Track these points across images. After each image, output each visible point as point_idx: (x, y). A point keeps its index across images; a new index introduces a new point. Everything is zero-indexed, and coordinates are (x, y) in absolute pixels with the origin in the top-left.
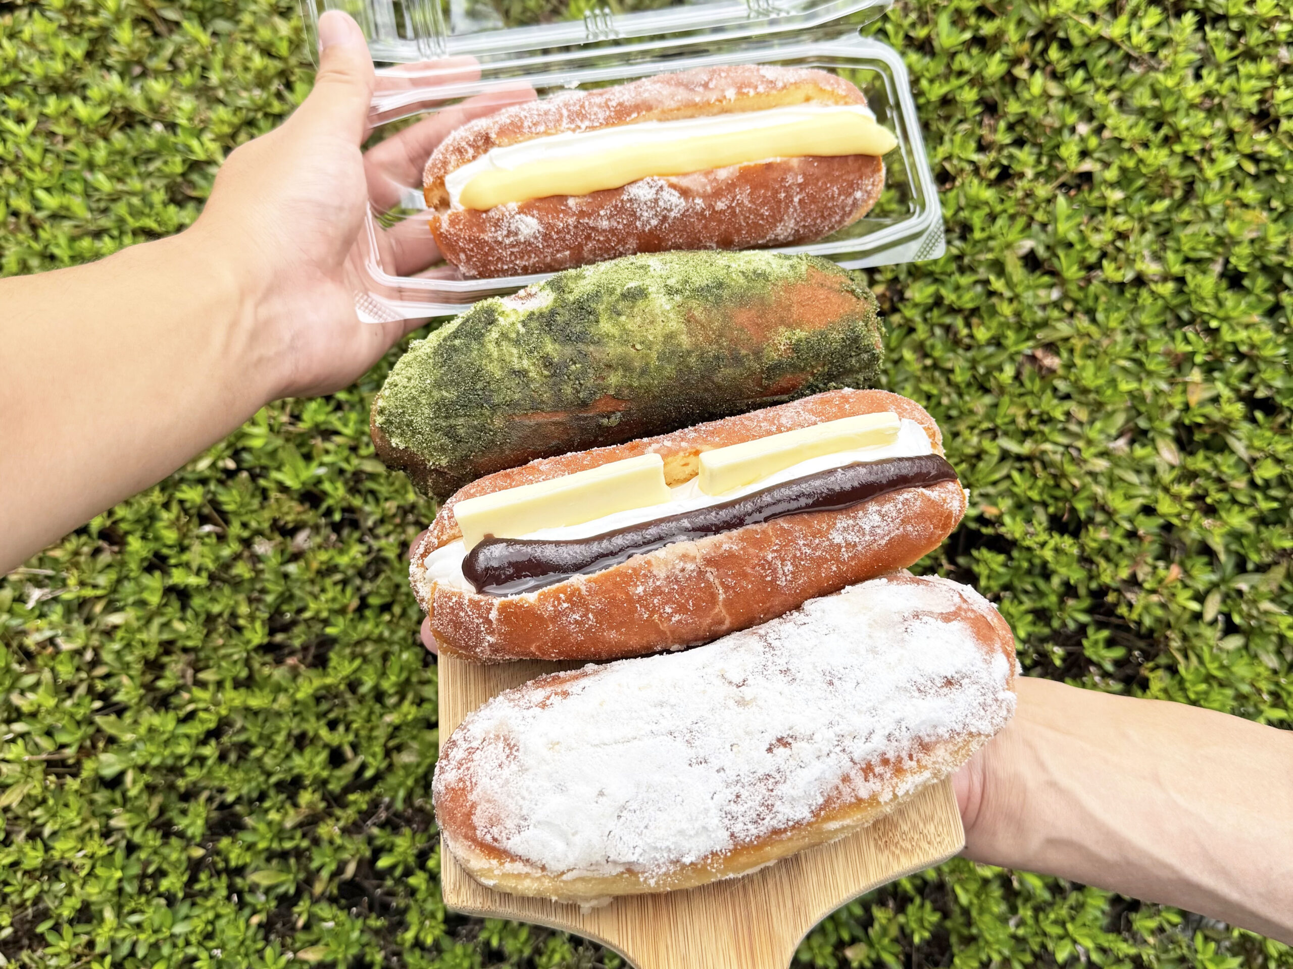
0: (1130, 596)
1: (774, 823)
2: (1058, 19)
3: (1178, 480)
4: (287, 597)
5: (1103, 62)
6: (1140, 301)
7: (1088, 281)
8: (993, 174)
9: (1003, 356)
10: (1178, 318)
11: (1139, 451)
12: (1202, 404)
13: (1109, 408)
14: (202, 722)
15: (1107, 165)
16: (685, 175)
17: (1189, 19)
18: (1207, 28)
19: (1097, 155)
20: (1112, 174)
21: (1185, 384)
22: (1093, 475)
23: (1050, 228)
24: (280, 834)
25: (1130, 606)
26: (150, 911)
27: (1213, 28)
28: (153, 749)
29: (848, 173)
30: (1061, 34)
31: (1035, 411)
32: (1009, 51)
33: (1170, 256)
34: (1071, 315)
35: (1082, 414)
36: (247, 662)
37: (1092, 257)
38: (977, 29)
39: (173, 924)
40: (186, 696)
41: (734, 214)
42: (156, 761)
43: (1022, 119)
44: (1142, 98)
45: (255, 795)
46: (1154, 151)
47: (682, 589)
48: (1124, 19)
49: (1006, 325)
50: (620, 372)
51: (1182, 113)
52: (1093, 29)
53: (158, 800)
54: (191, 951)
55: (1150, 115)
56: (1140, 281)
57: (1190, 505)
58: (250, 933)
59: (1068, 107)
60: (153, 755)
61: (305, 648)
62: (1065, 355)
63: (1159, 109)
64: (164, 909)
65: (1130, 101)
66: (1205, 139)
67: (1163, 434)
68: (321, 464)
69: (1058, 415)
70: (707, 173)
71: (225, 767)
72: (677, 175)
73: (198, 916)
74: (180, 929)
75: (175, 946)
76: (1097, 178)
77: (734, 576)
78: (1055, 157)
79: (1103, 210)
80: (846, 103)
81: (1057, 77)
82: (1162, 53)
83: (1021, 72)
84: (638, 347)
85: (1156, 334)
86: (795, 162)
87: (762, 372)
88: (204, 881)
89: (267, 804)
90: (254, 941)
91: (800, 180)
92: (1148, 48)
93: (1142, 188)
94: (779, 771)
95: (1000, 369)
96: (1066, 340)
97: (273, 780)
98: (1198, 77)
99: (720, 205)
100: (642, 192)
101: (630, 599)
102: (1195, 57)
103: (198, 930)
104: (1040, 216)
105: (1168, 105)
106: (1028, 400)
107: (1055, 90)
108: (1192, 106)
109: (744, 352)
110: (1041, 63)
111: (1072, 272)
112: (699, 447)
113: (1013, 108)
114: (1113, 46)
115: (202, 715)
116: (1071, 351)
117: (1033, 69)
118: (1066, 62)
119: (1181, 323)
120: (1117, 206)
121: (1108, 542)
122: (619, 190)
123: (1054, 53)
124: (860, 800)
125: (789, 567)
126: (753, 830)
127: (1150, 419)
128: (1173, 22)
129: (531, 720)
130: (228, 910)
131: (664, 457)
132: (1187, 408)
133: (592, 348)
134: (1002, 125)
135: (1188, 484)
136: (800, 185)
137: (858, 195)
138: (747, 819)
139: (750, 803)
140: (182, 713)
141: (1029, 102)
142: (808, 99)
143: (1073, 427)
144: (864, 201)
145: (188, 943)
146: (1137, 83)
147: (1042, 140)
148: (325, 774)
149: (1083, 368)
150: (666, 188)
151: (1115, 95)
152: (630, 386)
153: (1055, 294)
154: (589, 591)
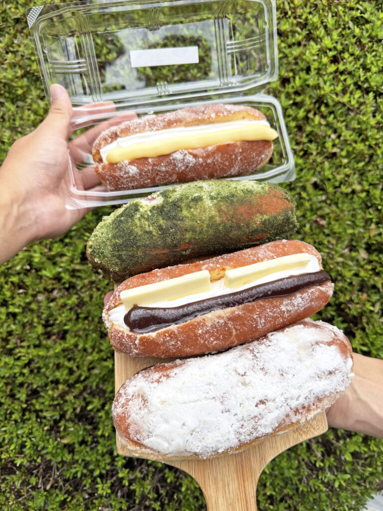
0: (350, 306)
1: (257, 435)
2: (324, 95)
3: (366, 264)
4: (51, 315)
5: (340, 111)
6: (354, 200)
7: (335, 193)
8: (301, 153)
9: (305, 221)
10: (366, 205)
11: (354, 254)
12: (375, 236)
13: (343, 239)
14: (23, 360)
15: (342, 150)
16: (195, 149)
17: (371, 95)
18: (378, 98)
19: (338, 146)
20: (344, 153)
21: (369, 229)
22: (338, 263)
23: (322, 173)
24: (53, 399)
25: (350, 309)
26: (9, 427)
27: (380, 98)
28: (6, 371)
29: (259, 147)
30: (325, 101)
31: (317, 241)
32: (306, 107)
33: (365, 183)
34: (330, 205)
35: (334, 242)
36: (38, 338)
37: (337, 184)
38: (295, 99)
39: (17, 430)
40: (17, 350)
41: (214, 164)
42: (7, 375)
43: (311, 133)
44: (355, 125)
45: (44, 385)
46: (359, 145)
47: (218, 330)
48: (348, 95)
49: (306, 210)
50: (191, 233)
51: (369, 130)
52: (337, 99)
53: (9, 387)
54: (24, 439)
55: (356, 131)
56: (353, 192)
57: (370, 272)
58: (44, 433)
59: (327, 128)
60: (6, 373)
61: (58, 333)
62: (327, 219)
63: (360, 129)
64: (14, 426)
65: (350, 126)
66: (377, 139)
67: (361, 247)
68: (60, 267)
69: (325, 242)
70: (204, 148)
71: (32, 376)
72: (192, 149)
73: (26, 427)
74: (20, 432)
75: (18, 438)
76: (338, 155)
77: (240, 325)
78: (324, 147)
79: (340, 166)
80: (258, 120)
81: (323, 117)
82: (362, 108)
83: (311, 115)
84: (199, 222)
85: (359, 211)
86: (238, 143)
87: (249, 233)
88: (27, 415)
89: (48, 388)
90: (46, 436)
91: (241, 150)
92: (357, 106)
93: (354, 158)
94: (260, 414)
95: (305, 226)
96: (328, 214)
97: (50, 379)
98: (374, 116)
99: (209, 161)
100: (178, 156)
101: (196, 335)
102: (373, 109)
103: (26, 432)
104: (318, 169)
105: (364, 127)
106: (315, 236)
107: (323, 122)
108: (372, 127)
109: (242, 224)
110: (317, 112)
111: (330, 190)
112: (224, 267)
113: (308, 129)
114: (344, 105)
115: (23, 358)
116: (330, 218)
117: (315, 114)
118: (327, 111)
119: (368, 207)
120: (345, 164)
121: (343, 287)
122: (169, 155)
123: (323, 108)
124: (292, 423)
125: (263, 321)
126: (248, 438)
127: (357, 242)
128: (365, 96)
129: (153, 389)
130: (36, 425)
131: (210, 271)
132: (370, 238)
133: (179, 222)
134: (304, 135)
135: (369, 265)
136: (240, 153)
137: (263, 156)
138: (246, 434)
139: (248, 428)
140: (16, 357)
141: (313, 127)
142: (244, 118)
143: (331, 246)
144: (265, 159)
145: (22, 437)
146: (352, 119)
147: (319, 141)
148: (67, 378)
149: (334, 225)
150: (188, 154)
151: (344, 123)
152: (195, 238)
153: (324, 198)
154: (179, 332)
